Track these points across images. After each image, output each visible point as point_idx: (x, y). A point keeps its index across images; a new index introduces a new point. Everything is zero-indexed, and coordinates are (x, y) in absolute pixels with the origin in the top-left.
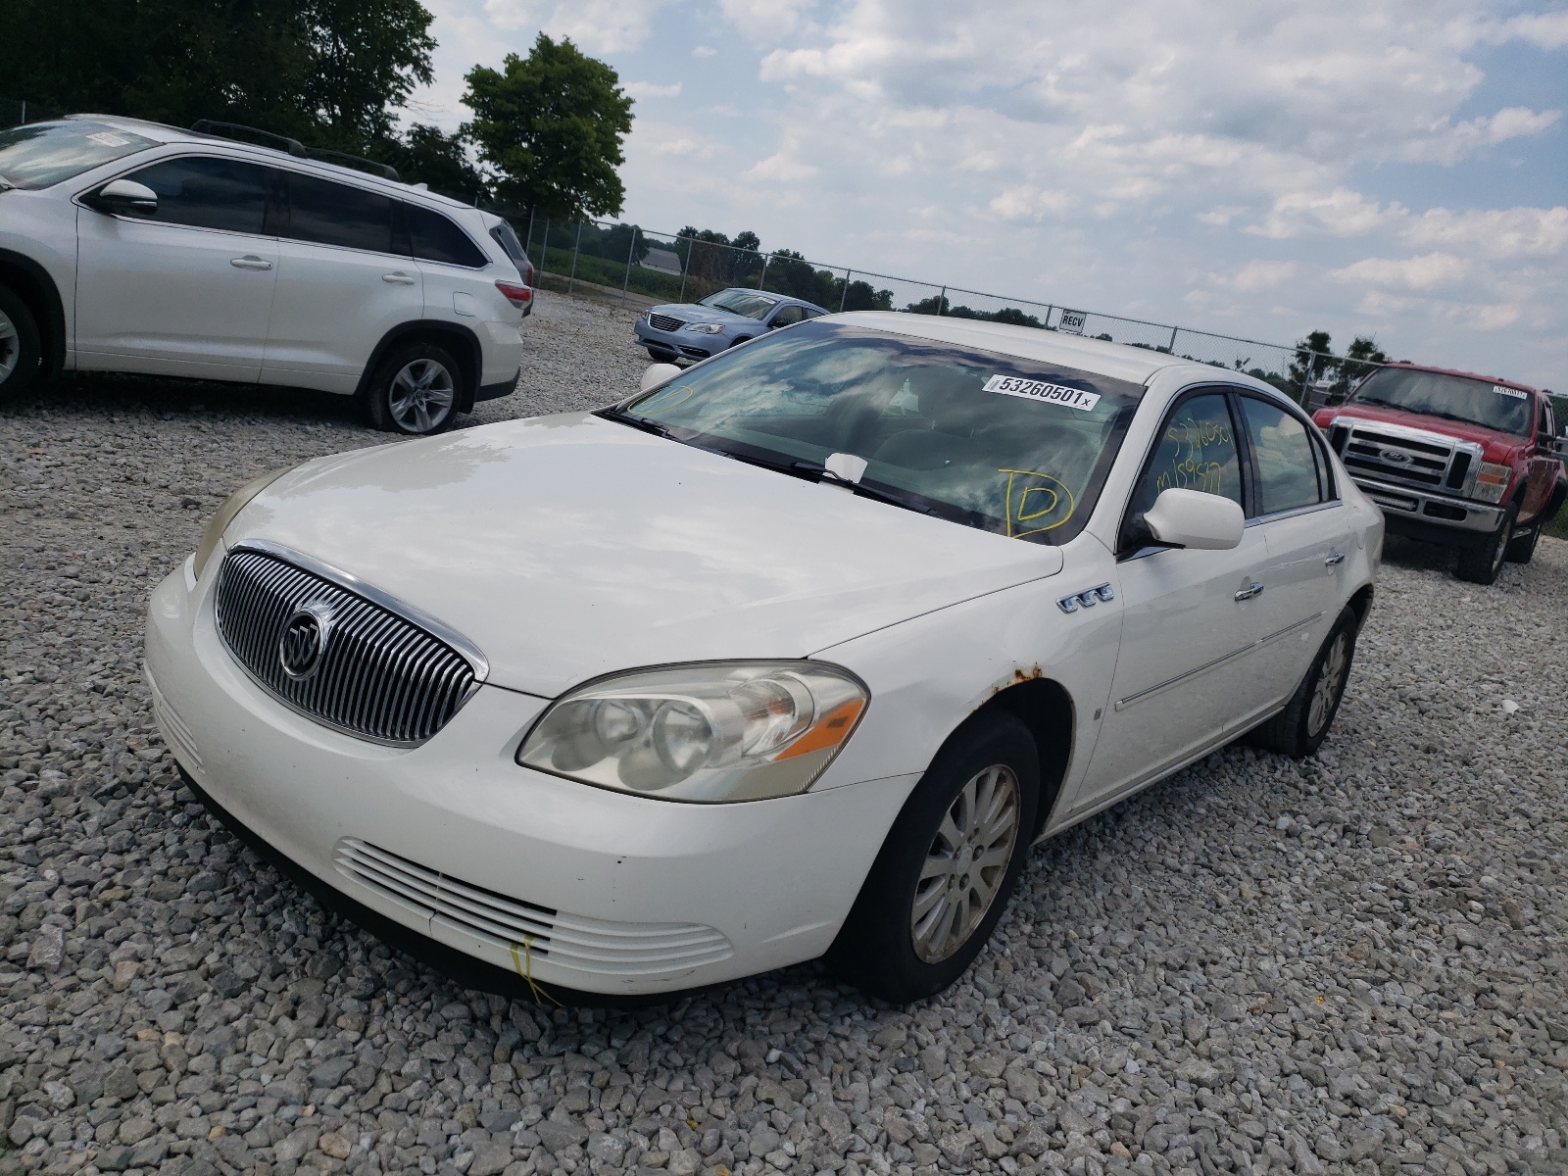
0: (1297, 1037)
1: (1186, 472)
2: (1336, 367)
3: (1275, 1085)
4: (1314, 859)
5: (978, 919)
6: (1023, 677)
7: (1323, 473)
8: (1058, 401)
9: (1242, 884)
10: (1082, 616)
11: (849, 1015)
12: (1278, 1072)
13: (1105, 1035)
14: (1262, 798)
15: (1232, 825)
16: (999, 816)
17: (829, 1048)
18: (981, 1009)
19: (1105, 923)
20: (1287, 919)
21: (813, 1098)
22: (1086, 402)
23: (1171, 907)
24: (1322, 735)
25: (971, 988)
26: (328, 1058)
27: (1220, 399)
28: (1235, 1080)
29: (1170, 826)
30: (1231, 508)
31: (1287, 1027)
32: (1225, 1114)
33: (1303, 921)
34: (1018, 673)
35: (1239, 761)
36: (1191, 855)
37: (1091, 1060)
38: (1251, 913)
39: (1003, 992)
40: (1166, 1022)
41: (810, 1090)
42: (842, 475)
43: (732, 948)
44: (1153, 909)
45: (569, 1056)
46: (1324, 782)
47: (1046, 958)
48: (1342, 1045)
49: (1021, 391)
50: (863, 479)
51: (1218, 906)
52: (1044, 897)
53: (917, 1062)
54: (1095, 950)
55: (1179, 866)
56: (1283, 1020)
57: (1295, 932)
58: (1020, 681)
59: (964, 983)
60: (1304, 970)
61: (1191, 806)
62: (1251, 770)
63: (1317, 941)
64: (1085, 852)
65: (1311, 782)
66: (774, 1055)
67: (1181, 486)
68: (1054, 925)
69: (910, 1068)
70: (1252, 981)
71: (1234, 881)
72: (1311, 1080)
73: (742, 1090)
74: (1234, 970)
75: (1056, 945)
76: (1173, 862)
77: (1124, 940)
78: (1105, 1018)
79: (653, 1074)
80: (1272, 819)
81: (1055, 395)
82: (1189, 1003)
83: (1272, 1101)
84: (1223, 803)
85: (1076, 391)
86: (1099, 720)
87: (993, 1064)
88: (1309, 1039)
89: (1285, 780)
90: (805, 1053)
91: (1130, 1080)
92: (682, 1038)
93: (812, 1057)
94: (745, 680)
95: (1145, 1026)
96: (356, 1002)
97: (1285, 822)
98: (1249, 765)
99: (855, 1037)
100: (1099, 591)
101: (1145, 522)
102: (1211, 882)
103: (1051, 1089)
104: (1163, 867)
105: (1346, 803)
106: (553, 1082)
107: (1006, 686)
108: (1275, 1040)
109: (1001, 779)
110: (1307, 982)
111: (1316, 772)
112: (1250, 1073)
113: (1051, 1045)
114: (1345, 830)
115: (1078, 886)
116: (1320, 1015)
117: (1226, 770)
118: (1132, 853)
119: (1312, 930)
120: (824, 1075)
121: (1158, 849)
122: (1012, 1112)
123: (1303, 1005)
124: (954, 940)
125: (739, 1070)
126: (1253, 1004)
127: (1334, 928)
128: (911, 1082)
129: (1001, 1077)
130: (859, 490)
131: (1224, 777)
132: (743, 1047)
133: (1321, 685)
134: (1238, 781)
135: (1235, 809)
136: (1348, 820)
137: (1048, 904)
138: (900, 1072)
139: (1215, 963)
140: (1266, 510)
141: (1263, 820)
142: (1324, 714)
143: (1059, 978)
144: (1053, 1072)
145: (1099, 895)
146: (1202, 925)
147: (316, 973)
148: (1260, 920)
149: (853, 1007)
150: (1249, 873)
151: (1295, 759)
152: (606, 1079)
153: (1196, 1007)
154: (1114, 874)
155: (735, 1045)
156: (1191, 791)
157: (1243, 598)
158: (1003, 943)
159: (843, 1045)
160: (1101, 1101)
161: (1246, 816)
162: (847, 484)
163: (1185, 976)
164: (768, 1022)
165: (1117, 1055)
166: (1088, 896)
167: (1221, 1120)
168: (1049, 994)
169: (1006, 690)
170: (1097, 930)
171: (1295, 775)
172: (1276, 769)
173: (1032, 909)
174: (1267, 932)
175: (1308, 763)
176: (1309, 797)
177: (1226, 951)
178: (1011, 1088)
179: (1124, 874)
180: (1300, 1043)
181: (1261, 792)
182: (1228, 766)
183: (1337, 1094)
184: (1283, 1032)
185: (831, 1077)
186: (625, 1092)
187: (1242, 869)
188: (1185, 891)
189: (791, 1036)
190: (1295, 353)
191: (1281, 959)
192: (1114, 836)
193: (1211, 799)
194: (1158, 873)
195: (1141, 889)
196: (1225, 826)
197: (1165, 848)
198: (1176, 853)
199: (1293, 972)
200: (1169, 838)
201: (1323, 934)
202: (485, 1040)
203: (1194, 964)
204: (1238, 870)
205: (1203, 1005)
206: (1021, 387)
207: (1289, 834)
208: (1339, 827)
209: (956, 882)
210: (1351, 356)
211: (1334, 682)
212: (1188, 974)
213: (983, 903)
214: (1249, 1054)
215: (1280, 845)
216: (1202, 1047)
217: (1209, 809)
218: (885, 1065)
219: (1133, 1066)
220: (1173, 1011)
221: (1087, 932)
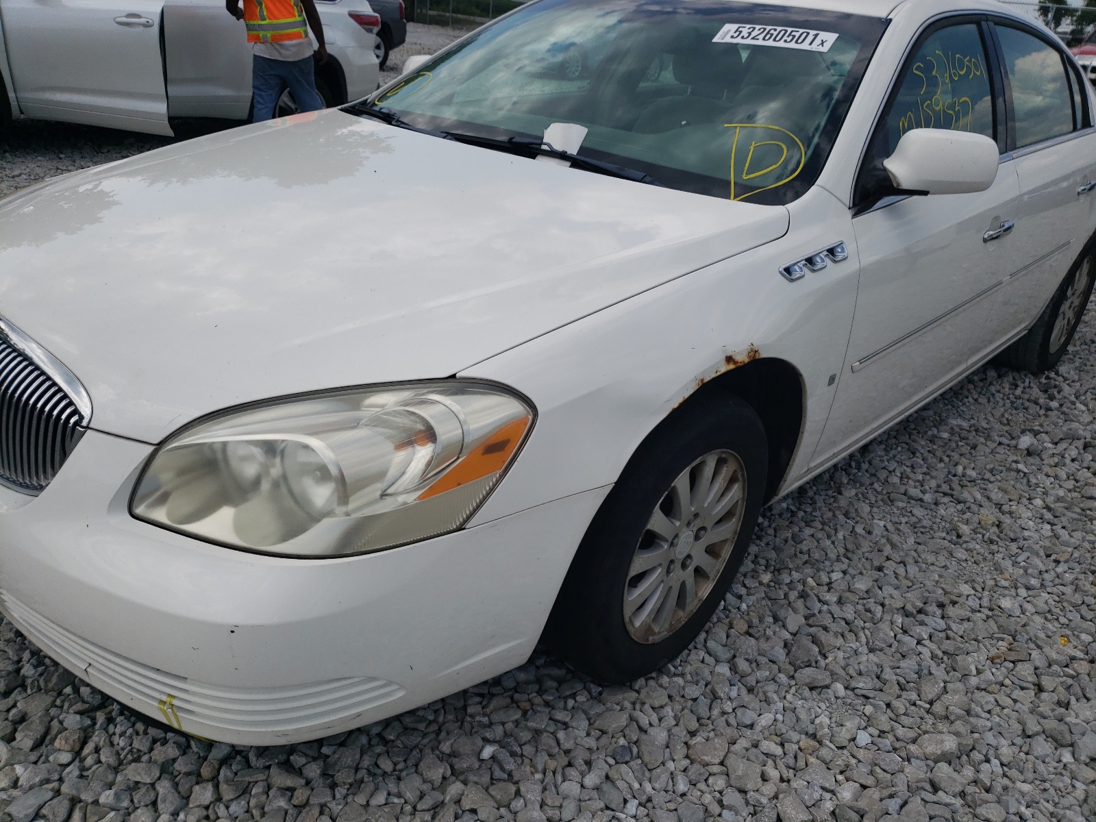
0: (1040, 689)
1: (933, 110)
2: (1072, 16)
3: (1016, 749)
4: (1056, 477)
5: (706, 590)
6: (735, 362)
7: (1078, 98)
8: (792, 45)
9: (982, 511)
10: (811, 281)
11: (573, 696)
12: (1020, 733)
13: (837, 698)
14: (1003, 415)
15: (974, 447)
16: (722, 495)
17: (546, 739)
18: (709, 678)
19: (844, 567)
20: (1029, 547)
21: (518, 804)
22: (822, 43)
23: (911, 541)
24: (1063, 350)
25: (702, 654)
26: (31, 788)
27: (973, 27)
28: (973, 748)
29: (914, 453)
30: (984, 144)
31: (1030, 679)
32: (963, 794)
33: (1045, 548)
34: (729, 359)
35: (981, 380)
36: (933, 483)
37: (819, 734)
38: (992, 542)
39: (734, 656)
40: (901, 680)
41: (518, 793)
42: (558, 147)
43: (402, 687)
44: (894, 546)
45: (274, 771)
46: (1065, 397)
47: (782, 614)
48: (1088, 695)
49: (753, 38)
50: (582, 150)
51: (959, 536)
52: (786, 541)
53: (635, 750)
54: (832, 598)
55: (921, 495)
56: (1025, 670)
57: (1037, 561)
58: (732, 367)
59: (696, 648)
60: (1046, 602)
61: (935, 431)
62: (993, 389)
63: (1060, 569)
64: (830, 488)
65: (1052, 398)
66: (488, 752)
67: (927, 126)
68: (793, 573)
69: (627, 758)
70: (991, 622)
71: (975, 508)
72: (1056, 740)
73: (448, 798)
74: (973, 611)
75: (793, 595)
76: (915, 492)
77: (861, 585)
78: (836, 680)
79: (356, 786)
80: (1013, 438)
81: (789, 39)
82: (926, 653)
83: (1013, 773)
84: (965, 424)
85: (812, 32)
86: (834, 385)
87: (715, 749)
88: (1053, 691)
89: (1026, 396)
90: (521, 746)
91: (861, 754)
92: (398, 737)
93: (528, 750)
94: (382, 406)
95: (879, 684)
96: (78, 717)
97: (1026, 441)
98: (991, 384)
99: (574, 724)
100: (831, 251)
101: (885, 170)
102: (953, 510)
103: (773, 774)
104: (905, 498)
105: (1086, 418)
106: (253, 802)
107: (714, 375)
108: (1017, 694)
109: (720, 462)
110: (1049, 616)
111: (1055, 387)
112: (990, 738)
113: (779, 717)
114: (1086, 446)
115: (820, 526)
116: (1063, 659)
117: (969, 390)
118: (876, 486)
119: (1053, 557)
120: (537, 772)
121: (901, 478)
122: (730, 808)
123: (1047, 649)
124: (681, 613)
125: (449, 772)
126: (994, 652)
127: (1076, 554)
128: (627, 774)
129: (722, 763)
130: (577, 162)
131: (967, 397)
132: (455, 746)
133: (1065, 307)
134: (980, 400)
135: (977, 430)
136: (1088, 436)
137: (790, 550)
138: (617, 763)
139: (954, 603)
140: (1019, 144)
141: (1005, 441)
142: (1065, 331)
143: (794, 635)
144: (778, 751)
145: (840, 535)
146: (942, 560)
147: (50, 685)
148: (1001, 549)
149: (579, 686)
150: (988, 498)
151: (1036, 374)
152: (305, 798)
153: (933, 657)
154: (856, 510)
155: (448, 743)
156: (935, 413)
157: (992, 238)
158: (740, 597)
159: (561, 735)
160: (827, 785)
161: (988, 438)
162: (563, 156)
163: (922, 623)
164: (488, 711)
165: (848, 724)
166: (829, 537)
167: (958, 802)
168: (780, 653)
169: (714, 379)
170: (836, 576)
171: (1036, 392)
172: (1017, 386)
173: (773, 555)
174: (1007, 564)
175: (1048, 378)
176: (1049, 413)
177: (966, 589)
178: (732, 776)
179: (867, 509)
180: (1044, 695)
181: (1002, 410)
182: (971, 386)
183: (1083, 758)
184: (1024, 685)
185: (544, 774)
186: (321, 813)
187: (982, 495)
188: (926, 523)
189: (510, 726)
190: (1037, 8)
191: (1023, 592)
192: (859, 468)
193: (954, 422)
194: (901, 504)
195: (882, 523)
196: (967, 449)
197: (908, 478)
198: (918, 481)
199: (1035, 606)
200: (912, 467)
201: (1066, 562)
202: (197, 753)
203: (932, 608)
204: (979, 496)
205: (940, 654)
206: (753, 34)
207: (1029, 453)
208: (1080, 444)
209: (678, 565)
210: (1087, 5)
211: (1077, 302)
212: (926, 619)
213: (712, 575)
214: (989, 712)
215: (1021, 466)
216: (938, 708)
217: (952, 432)
218: (602, 756)
219: (863, 738)
220: (909, 665)
221: (825, 579)
